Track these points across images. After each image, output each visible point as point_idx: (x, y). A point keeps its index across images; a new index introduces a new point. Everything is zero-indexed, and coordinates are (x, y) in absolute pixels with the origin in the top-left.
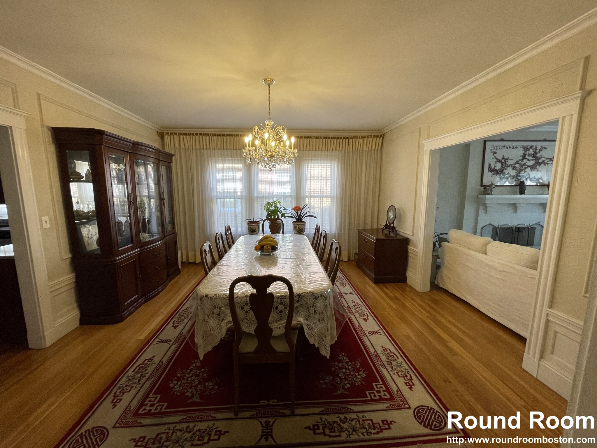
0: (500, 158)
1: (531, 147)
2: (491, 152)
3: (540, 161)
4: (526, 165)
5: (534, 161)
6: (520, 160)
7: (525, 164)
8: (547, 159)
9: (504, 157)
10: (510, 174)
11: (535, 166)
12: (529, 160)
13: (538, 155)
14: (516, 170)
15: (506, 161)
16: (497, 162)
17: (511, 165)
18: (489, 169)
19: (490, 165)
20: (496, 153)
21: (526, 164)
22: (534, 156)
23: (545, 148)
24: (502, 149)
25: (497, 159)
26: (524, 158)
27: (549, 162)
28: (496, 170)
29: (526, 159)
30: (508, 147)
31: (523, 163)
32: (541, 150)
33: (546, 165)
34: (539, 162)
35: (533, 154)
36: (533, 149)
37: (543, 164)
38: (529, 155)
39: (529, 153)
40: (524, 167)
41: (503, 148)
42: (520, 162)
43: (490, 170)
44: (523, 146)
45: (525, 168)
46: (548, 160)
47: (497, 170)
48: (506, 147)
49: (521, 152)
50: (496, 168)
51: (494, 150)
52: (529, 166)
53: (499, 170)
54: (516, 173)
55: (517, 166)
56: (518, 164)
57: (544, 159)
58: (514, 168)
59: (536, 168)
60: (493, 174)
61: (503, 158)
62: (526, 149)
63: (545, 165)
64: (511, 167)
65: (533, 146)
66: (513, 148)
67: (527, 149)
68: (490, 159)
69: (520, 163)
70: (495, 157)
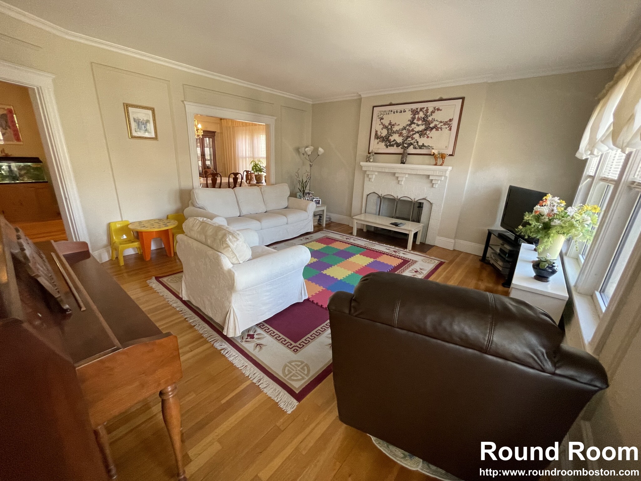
0: (387, 124)
1: (421, 109)
2: (378, 118)
3: (431, 126)
4: (414, 131)
5: (424, 125)
6: (407, 125)
7: (413, 130)
8: (441, 122)
9: (390, 122)
10: (396, 142)
11: (425, 131)
12: (418, 125)
13: (430, 119)
14: (403, 137)
15: (393, 127)
16: (383, 129)
17: (397, 132)
18: (375, 136)
19: (376, 131)
20: (383, 119)
21: (415, 129)
22: (424, 120)
23: (438, 109)
24: (389, 114)
25: (383, 125)
26: (412, 123)
27: (442, 127)
28: (382, 137)
29: (414, 123)
30: (395, 111)
31: (411, 129)
32: (433, 112)
33: (440, 129)
34: (430, 127)
35: (424, 118)
36: (423, 112)
37: (434, 130)
38: (419, 119)
39: (418, 117)
40: (411, 133)
41: (390, 113)
42: (408, 127)
43: (377, 137)
44: (412, 109)
45: (413, 134)
46: (442, 124)
47: (383, 138)
48: (393, 112)
49: (409, 116)
50: (382, 135)
51: (382, 116)
52: (418, 132)
53: (385, 137)
54: (403, 140)
55: (404, 132)
56: (405, 129)
57: (437, 123)
58: (401, 134)
59: (426, 134)
60: (379, 141)
61: (390, 124)
62: (415, 112)
63: (437, 130)
64: (398, 133)
65: (424, 108)
66: (401, 112)
67: (417, 112)
68: (377, 126)
69: (408, 129)
70: (382, 123)
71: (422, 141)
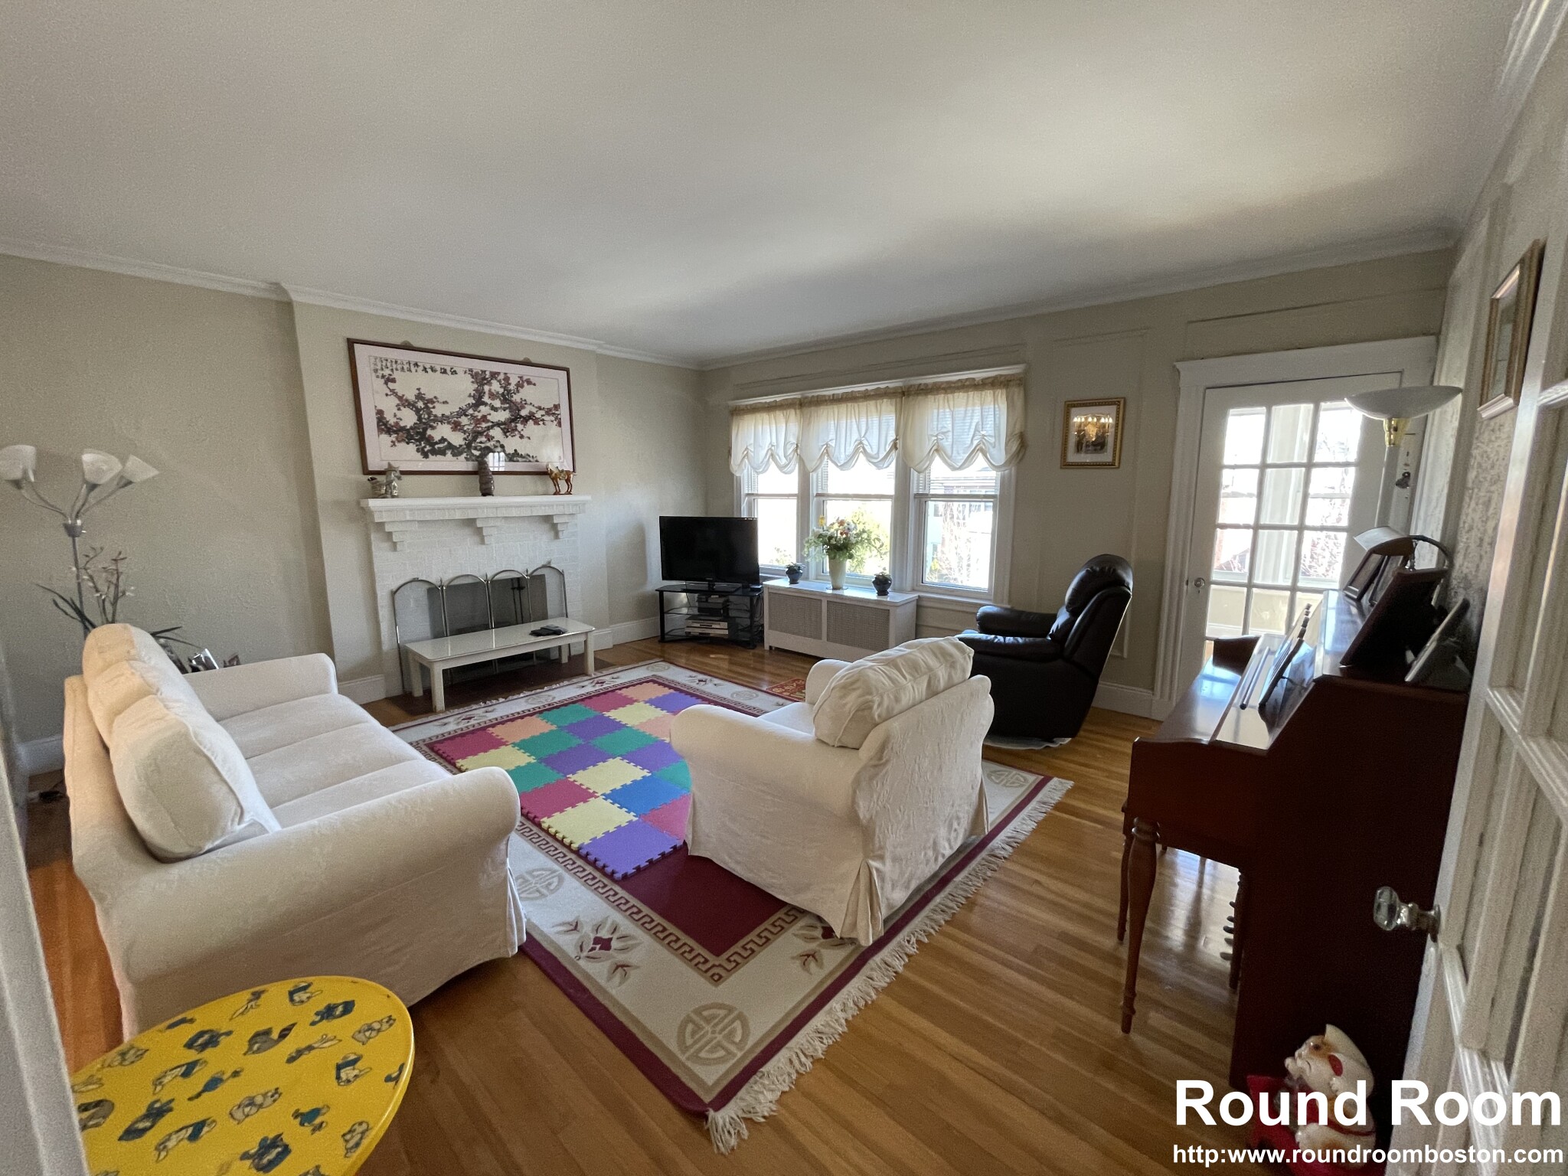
0: (411, 396)
1: (494, 375)
2: (378, 377)
3: (524, 413)
4: (488, 421)
5: (507, 411)
6: (469, 406)
7: (484, 418)
8: (540, 408)
9: (420, 393)
10: (449, 443)
11: (513, 424)
12: (495, 409)
13: (516, 398)
14: (465, 432)
15: (430, 405)
16: (402, 408)
17: (444, 419)
18: (378, 426)
19: (380, 413)
20: (393, 381)
21: (489, 417)
22: (506, 398)
23: (529, 382)
24: (410, 370)
25: (400, 398)
26: (479, 402)
27: (545, 418)
28: (403, 429)
29: (485, 404)
30: (428, 366)
31: (479, 415)
32: (519, 385)
33: (541, 423)
34: (521, 417)
35: (503, 395)
36: (499, 381)
37: (531, 422)
38: (492, 396)
39: (490, 391)
40: (484, 425)
41: (413, 369)
42: (471, 411)
43: (384, 427)
44: (471, 370)
45: (488, 428)
46: (543, 412)
47: (408, 431)
48: (421, 368)
49: (468, 386)
50: (402, 424)
51: (387, 372)
52: (498, 424)
53: (411, 428)
54: (465, 439)
55: (464, 420)
56: (466, 415)
57: (534, 410)
58: (457, 427)
59: (516, 430)
60: (397, 438)
61: (420, 397)
62: (480, 379)
63: (536, 422)
64: (449, 423)
65: (499, 373)
66: (444, 372)
67: (484, 379)
68: (375, 398)
69: (472, 415)
70: (393, 392)
71: (512, 444)
